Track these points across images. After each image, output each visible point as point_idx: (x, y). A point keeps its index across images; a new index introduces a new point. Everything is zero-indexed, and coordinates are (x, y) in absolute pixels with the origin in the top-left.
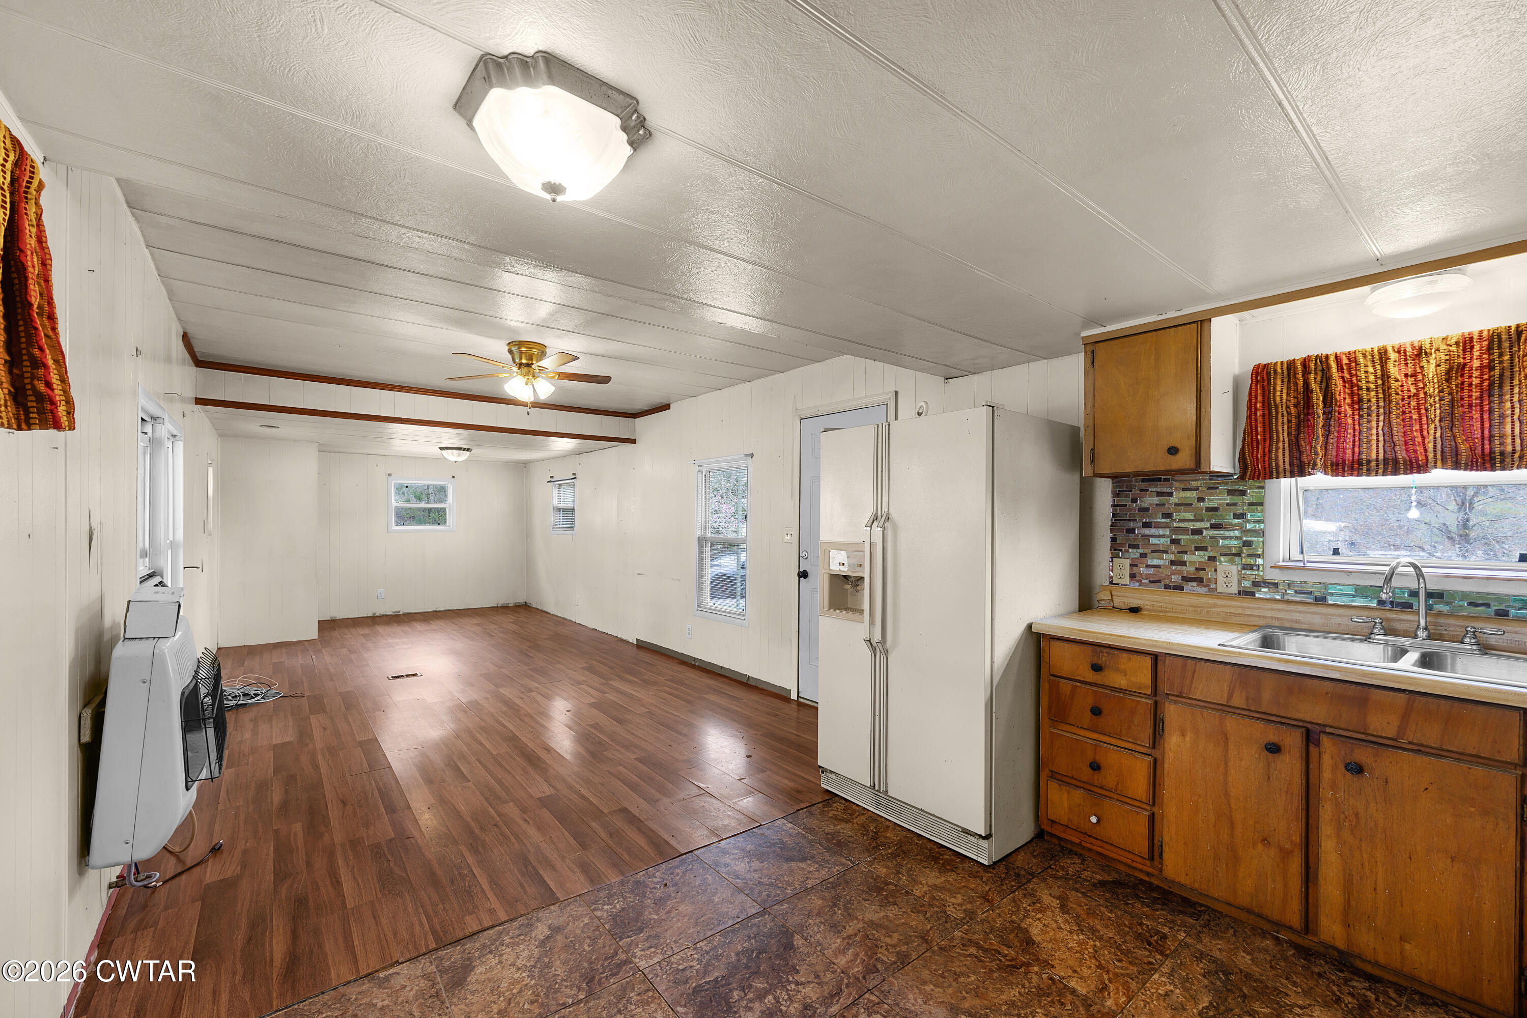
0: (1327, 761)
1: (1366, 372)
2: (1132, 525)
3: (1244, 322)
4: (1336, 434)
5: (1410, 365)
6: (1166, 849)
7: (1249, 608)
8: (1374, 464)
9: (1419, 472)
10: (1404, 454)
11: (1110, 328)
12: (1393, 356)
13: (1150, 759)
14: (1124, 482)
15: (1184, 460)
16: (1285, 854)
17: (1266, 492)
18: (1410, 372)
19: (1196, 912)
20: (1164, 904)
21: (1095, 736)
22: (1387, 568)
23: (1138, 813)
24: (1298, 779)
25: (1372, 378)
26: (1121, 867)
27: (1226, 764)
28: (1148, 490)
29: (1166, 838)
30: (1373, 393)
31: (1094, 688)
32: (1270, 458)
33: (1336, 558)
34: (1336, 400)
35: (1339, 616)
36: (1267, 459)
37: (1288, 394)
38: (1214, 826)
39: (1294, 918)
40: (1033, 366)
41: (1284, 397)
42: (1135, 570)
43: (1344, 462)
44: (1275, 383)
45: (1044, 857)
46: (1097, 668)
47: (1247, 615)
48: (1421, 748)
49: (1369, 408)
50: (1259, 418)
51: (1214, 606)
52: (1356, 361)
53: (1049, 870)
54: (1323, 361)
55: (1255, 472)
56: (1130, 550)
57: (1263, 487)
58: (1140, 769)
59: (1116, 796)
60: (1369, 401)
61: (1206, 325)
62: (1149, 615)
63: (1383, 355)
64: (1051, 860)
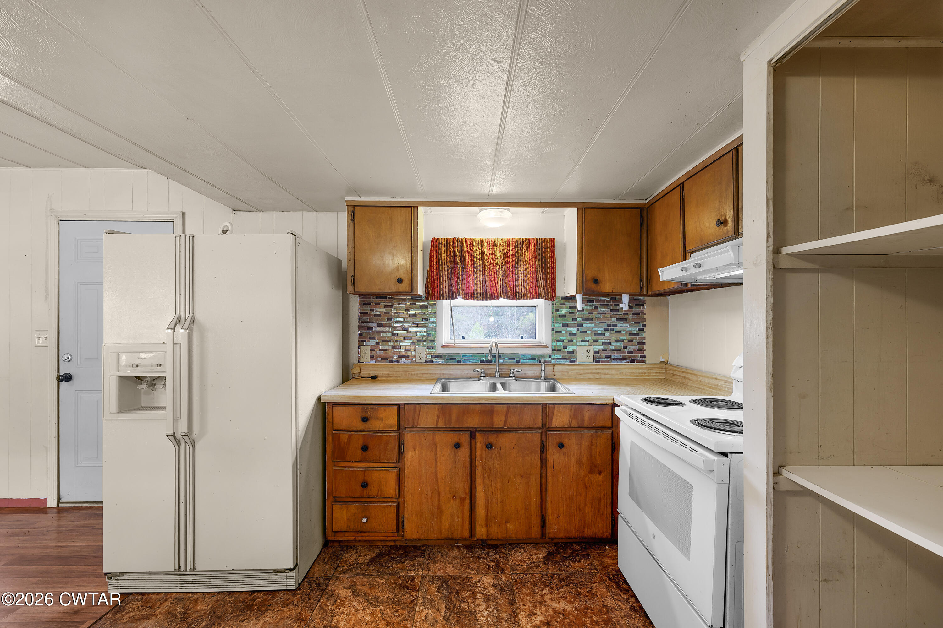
0: (479, 445)
1: (476, 250)
2: (371, 325)
3: (426, 214)
4: (466, 278)
5: (491, 249)
6: (406, 521)
7: (431, 370)
8: (479, 294)
9: (495, 300)
10: (490, 291)
11: (363, 199)
12: (485, 244)
13: (397, 470)
14: (366, 298)
15: (404, 287)
16: (463, 500)
17: (437, 307)
18: (491, 253)
19: (422, 552)
20: (406, 556)
21: (363, 464)
22: (490, 345)
23: (390, 506)
24: (467, 459)
25: (478, 252)
26: (379, 544)
27: (436, 461)
28: (380, 304)
29: (406, 515)
30: (478, 260)
31: (363, 433)
32: (440, 289)
33: (463, 340)
34: (466, 261)
35: (467, 369)
36: (438, 289)
37: (447, 256)
38: (431, 498)
39: (467, 534)
40: (305, 213)
41: (445, 257)
42: (373, 353)
43: (469, 293)
44: (441, 249)
45: (332, 560)
46: (365, 420)
47: (430, 373)
48: (511, 429)
49: (477, 268)
50: (435, 267)
51: (415, 370)
52: (473, 244)
53: (338, 569)
54: (461, 240)
55: (433, 296)
56: (370, 341)
57: (436, 304)
58: (392, 476)
59: (377, 500)
60: (477, 264)
61: (415, 209)
62: (383, 380)
63: (482, 241)
64: (337, 560)
